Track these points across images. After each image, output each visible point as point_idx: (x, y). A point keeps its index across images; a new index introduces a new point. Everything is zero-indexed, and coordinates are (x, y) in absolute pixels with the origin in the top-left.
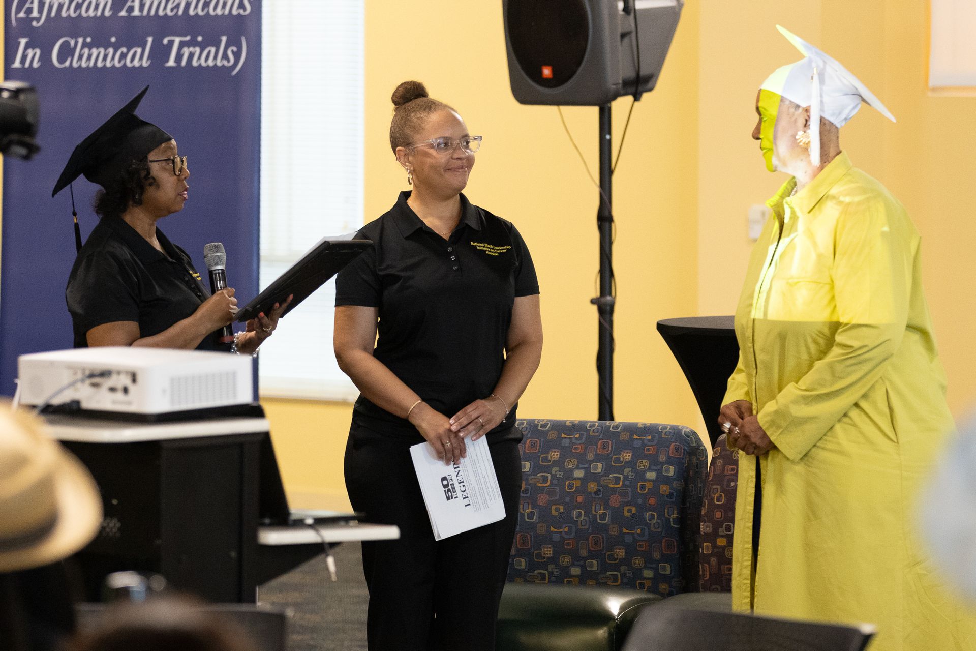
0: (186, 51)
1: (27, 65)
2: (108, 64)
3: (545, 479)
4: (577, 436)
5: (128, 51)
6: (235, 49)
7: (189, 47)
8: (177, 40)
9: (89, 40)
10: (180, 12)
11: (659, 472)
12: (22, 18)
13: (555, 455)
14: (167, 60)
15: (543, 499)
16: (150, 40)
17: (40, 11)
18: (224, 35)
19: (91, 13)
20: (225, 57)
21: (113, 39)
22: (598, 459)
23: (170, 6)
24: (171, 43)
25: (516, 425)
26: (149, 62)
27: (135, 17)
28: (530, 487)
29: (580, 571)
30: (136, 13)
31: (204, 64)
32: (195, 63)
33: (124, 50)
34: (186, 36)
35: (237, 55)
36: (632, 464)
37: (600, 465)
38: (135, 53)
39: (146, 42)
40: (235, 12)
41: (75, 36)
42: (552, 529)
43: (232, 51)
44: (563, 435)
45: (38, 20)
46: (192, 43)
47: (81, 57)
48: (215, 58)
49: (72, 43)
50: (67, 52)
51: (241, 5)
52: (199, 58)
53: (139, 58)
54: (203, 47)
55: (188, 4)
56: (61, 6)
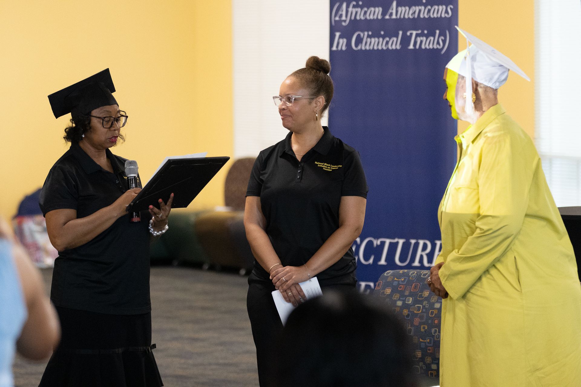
0: (419, 40)
1: (339, 48)
2: (380, 48)
5: (390, 39)
6: (443, 38)
7: (420, 37)
8: (414, 33)
9: (370, 33)
10: (416, 16)
12: (337, 21)
14: (409, 44)
16: (401, 33)
17: (346, 16)
18: (438, 29)
19: (371, 17)
20: (438, 43)
21: (382, 33)
23: (411, 12)
24: (411, 34)
26: (400, 46)
27: (394, 19)
30: (394, 17)
31: (428, 47)
33: (387, 39)
34: (418, 30)
35: (444, 42)
38: (393, 41)
39: (398, 34)
40: (443, 15)
41: (363, 31)
43: (442, 40)
45: (345, 21)
46: (422, 35)
47: (366, 44)
48: (433, 43)
49: (362, 35)
50: (359, 40)
51: (447, 12)
52: (425, 44)
53: (395, 44)
54: (427, 36)
55: (420, 11)
56: (356, 13)
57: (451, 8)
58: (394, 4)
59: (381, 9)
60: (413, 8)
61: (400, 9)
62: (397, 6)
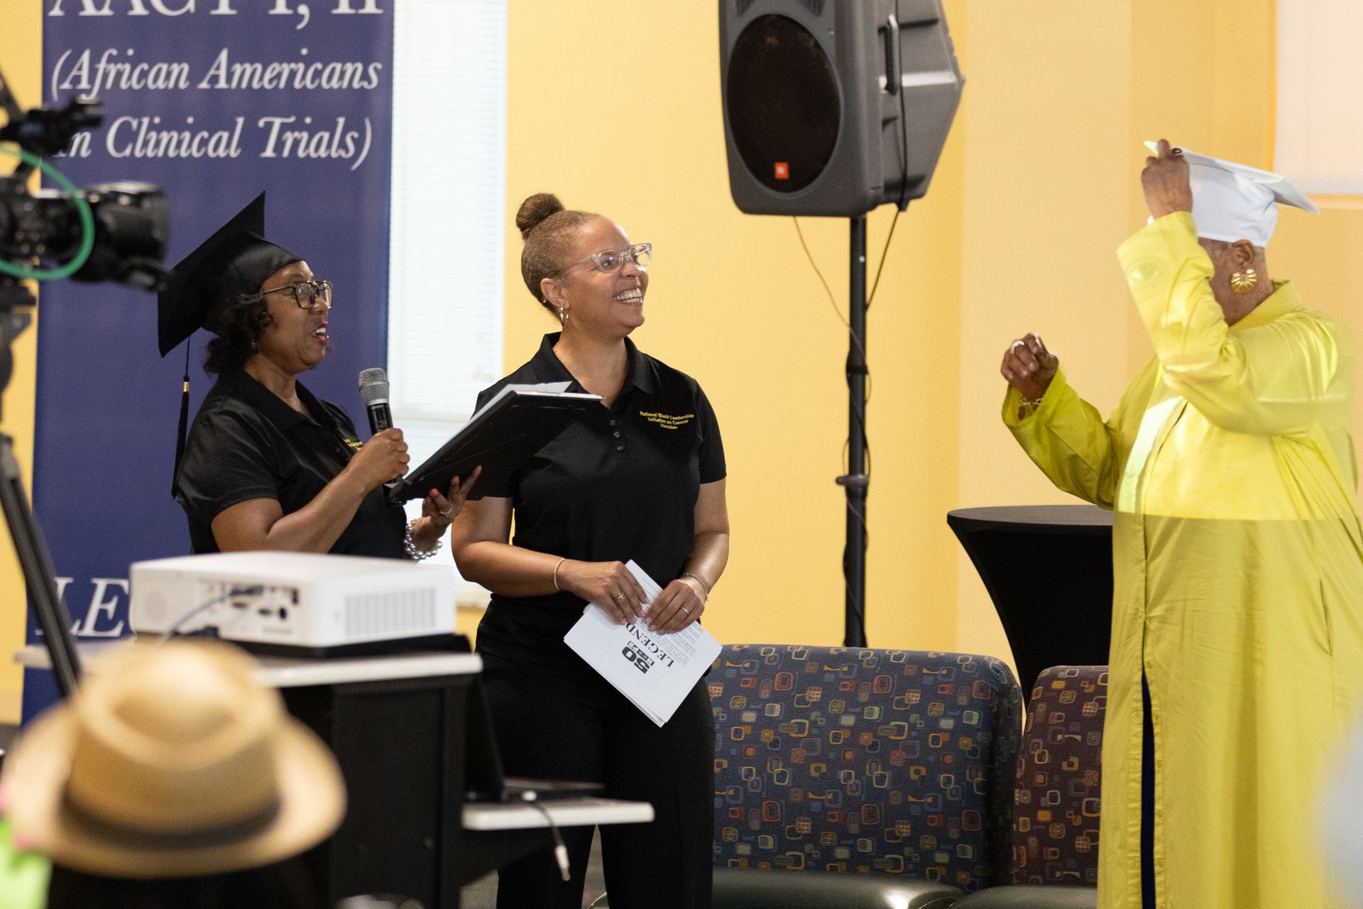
0: (289, 137)
1: (73, 153)
2: (184, 154)
3: (801, 727)
4: (845, 669)
5: (211, 136)
6: (356, 135)
7: (293, 131)
8: (277, 122)
9: (157, 120)
10: (282, 85)
11: (958, 719)
12: (66, 91)
13: (815, 695)
14: (264, 149)
15: (798, 755)
16: (240, 121)
17: (92, 80)
18: (340, 115)
19: (161, 84)
20: (342, 145)
21: (190, 120)
22: (874, 700)
23: (268, 76)
24: (269, 126)
25: (762, 655)
26: (239, 151)
27: (221, 90)
28: (779, 738)
29: (848, 853)
30: (222, 84)
31: (313, 155)
32: (301, 153)
33: (205, 135)
34: (288, 116)
35: (359, 144)
36: (920, 708)
37: (877, 709)
38: (220, 139)
39: (234, 125)
40: (356, 85)
41: (138, 115)
42: (811, 796)
43: (353, 138)
44: (826, 668)
45: (88, 92)
46: (298, 126)
47: (146, 143)
48: (329, 146)
49: (135, 124)
50: (127, 135)
51: (365, 76)
52: (307, 146)
53: (225, 146)
54: (312, 131)
55: (293, 74)
56: (119, 74)
57: (375, 69)
58: (224, 56)
59: (186, 67)
60: (275, 67)
61: (238, 68)
62: (230, 63)
